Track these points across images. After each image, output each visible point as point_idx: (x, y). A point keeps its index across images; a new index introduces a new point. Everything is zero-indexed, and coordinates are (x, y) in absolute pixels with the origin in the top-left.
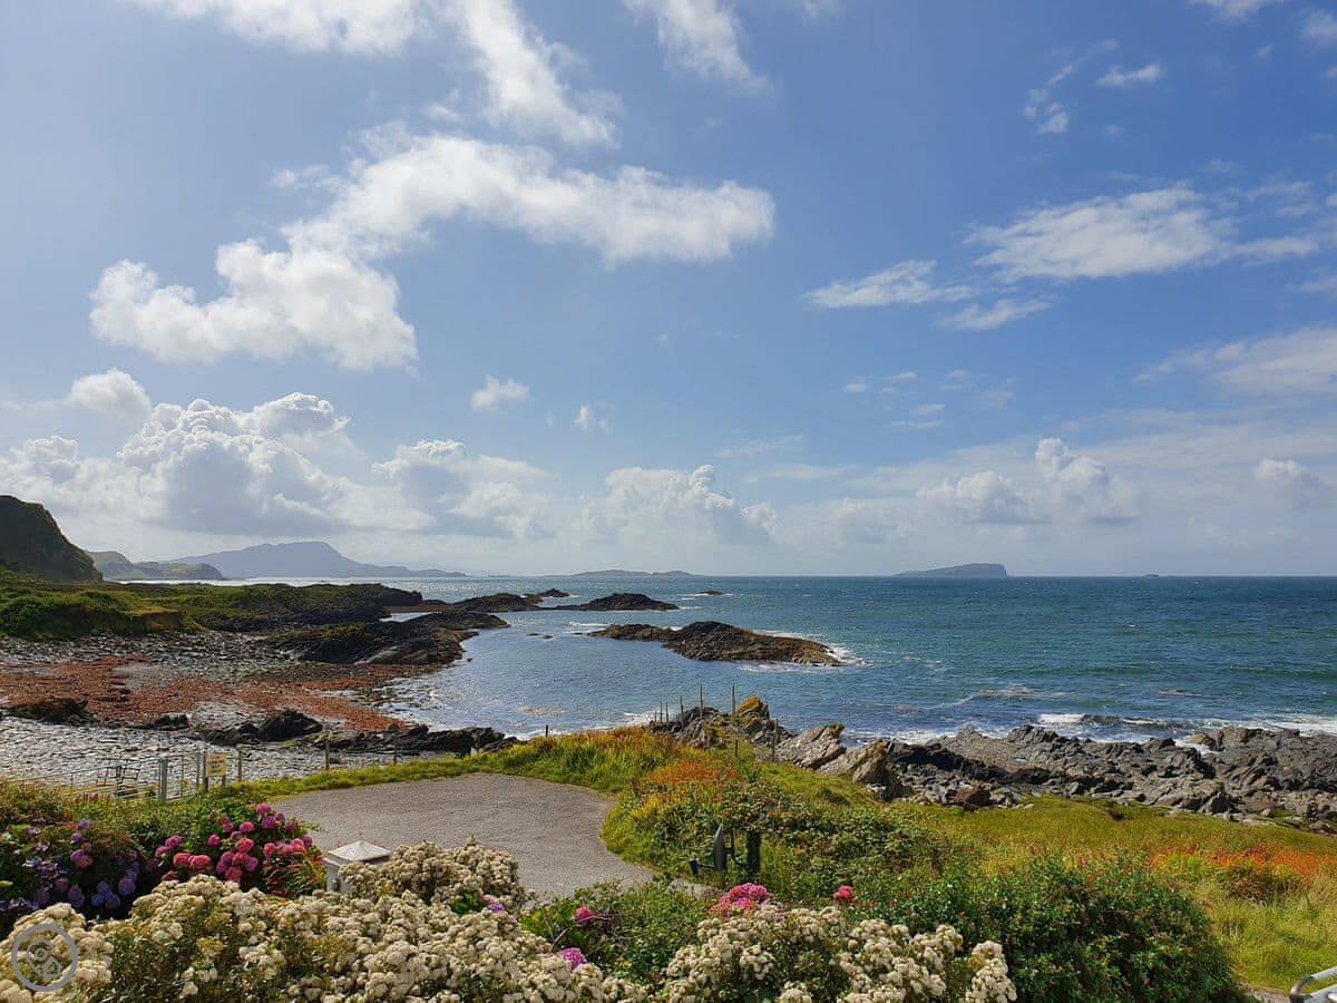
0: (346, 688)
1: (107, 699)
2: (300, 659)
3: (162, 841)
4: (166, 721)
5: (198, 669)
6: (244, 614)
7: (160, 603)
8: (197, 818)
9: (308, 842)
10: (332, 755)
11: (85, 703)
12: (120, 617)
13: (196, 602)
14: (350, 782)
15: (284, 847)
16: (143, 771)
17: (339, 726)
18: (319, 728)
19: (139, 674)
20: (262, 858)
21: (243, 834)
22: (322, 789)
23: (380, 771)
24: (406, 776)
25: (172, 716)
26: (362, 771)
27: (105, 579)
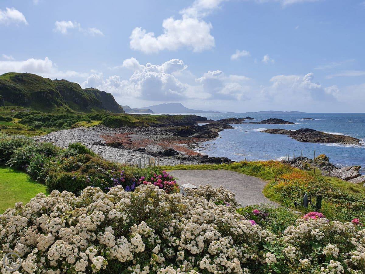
0: (185, 143)
1: (127, 143)
2: (173, 135)
3: (140, 177)
4: (140, 149)
5: (148, 137)
6: (159, 122)
7: (138, 119)
8: (148, 173)
9: (175, 182)
10: (182, 161)
11: (122, 143)
12: (129, 122)
13: (147, 119)
14: (186, 168)
15: (169, 182)
16: (136, 161)
17: (183, 154)
18: (178, 154)
19: (134, 137)
20: (164, 185)
21: (159, 178)
22: (179, 169)
23: (194, 166)
24: (202, 168)
25: (142, 148)
26: (190, 166)
27: (125, 113)
